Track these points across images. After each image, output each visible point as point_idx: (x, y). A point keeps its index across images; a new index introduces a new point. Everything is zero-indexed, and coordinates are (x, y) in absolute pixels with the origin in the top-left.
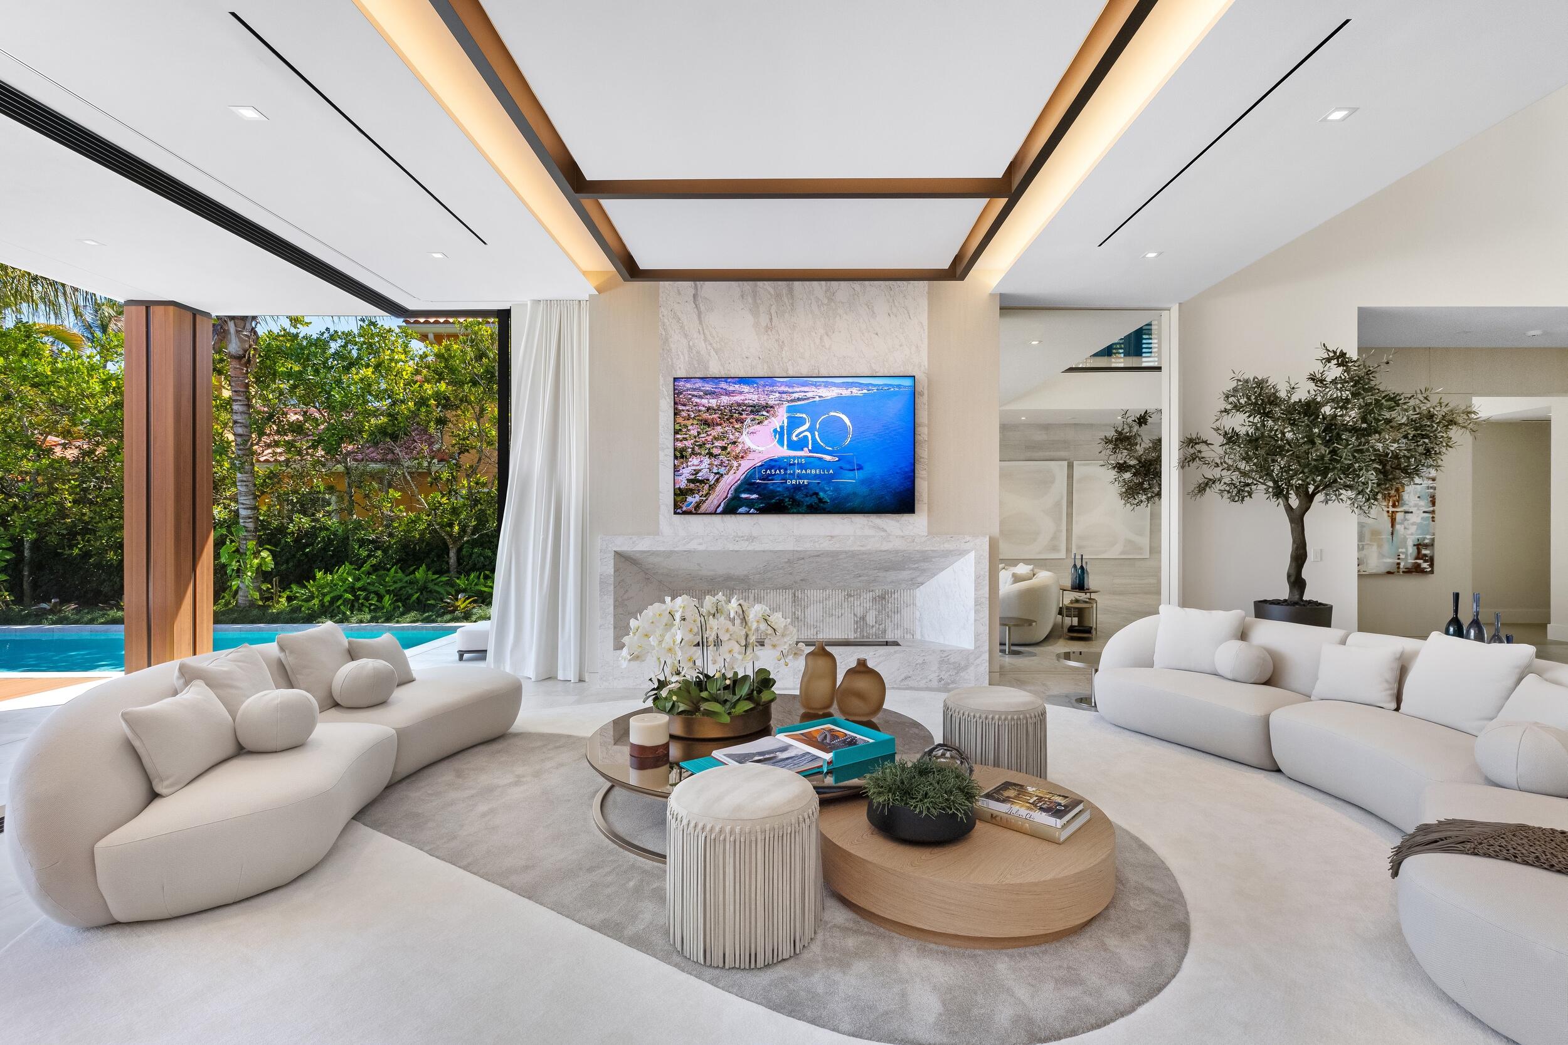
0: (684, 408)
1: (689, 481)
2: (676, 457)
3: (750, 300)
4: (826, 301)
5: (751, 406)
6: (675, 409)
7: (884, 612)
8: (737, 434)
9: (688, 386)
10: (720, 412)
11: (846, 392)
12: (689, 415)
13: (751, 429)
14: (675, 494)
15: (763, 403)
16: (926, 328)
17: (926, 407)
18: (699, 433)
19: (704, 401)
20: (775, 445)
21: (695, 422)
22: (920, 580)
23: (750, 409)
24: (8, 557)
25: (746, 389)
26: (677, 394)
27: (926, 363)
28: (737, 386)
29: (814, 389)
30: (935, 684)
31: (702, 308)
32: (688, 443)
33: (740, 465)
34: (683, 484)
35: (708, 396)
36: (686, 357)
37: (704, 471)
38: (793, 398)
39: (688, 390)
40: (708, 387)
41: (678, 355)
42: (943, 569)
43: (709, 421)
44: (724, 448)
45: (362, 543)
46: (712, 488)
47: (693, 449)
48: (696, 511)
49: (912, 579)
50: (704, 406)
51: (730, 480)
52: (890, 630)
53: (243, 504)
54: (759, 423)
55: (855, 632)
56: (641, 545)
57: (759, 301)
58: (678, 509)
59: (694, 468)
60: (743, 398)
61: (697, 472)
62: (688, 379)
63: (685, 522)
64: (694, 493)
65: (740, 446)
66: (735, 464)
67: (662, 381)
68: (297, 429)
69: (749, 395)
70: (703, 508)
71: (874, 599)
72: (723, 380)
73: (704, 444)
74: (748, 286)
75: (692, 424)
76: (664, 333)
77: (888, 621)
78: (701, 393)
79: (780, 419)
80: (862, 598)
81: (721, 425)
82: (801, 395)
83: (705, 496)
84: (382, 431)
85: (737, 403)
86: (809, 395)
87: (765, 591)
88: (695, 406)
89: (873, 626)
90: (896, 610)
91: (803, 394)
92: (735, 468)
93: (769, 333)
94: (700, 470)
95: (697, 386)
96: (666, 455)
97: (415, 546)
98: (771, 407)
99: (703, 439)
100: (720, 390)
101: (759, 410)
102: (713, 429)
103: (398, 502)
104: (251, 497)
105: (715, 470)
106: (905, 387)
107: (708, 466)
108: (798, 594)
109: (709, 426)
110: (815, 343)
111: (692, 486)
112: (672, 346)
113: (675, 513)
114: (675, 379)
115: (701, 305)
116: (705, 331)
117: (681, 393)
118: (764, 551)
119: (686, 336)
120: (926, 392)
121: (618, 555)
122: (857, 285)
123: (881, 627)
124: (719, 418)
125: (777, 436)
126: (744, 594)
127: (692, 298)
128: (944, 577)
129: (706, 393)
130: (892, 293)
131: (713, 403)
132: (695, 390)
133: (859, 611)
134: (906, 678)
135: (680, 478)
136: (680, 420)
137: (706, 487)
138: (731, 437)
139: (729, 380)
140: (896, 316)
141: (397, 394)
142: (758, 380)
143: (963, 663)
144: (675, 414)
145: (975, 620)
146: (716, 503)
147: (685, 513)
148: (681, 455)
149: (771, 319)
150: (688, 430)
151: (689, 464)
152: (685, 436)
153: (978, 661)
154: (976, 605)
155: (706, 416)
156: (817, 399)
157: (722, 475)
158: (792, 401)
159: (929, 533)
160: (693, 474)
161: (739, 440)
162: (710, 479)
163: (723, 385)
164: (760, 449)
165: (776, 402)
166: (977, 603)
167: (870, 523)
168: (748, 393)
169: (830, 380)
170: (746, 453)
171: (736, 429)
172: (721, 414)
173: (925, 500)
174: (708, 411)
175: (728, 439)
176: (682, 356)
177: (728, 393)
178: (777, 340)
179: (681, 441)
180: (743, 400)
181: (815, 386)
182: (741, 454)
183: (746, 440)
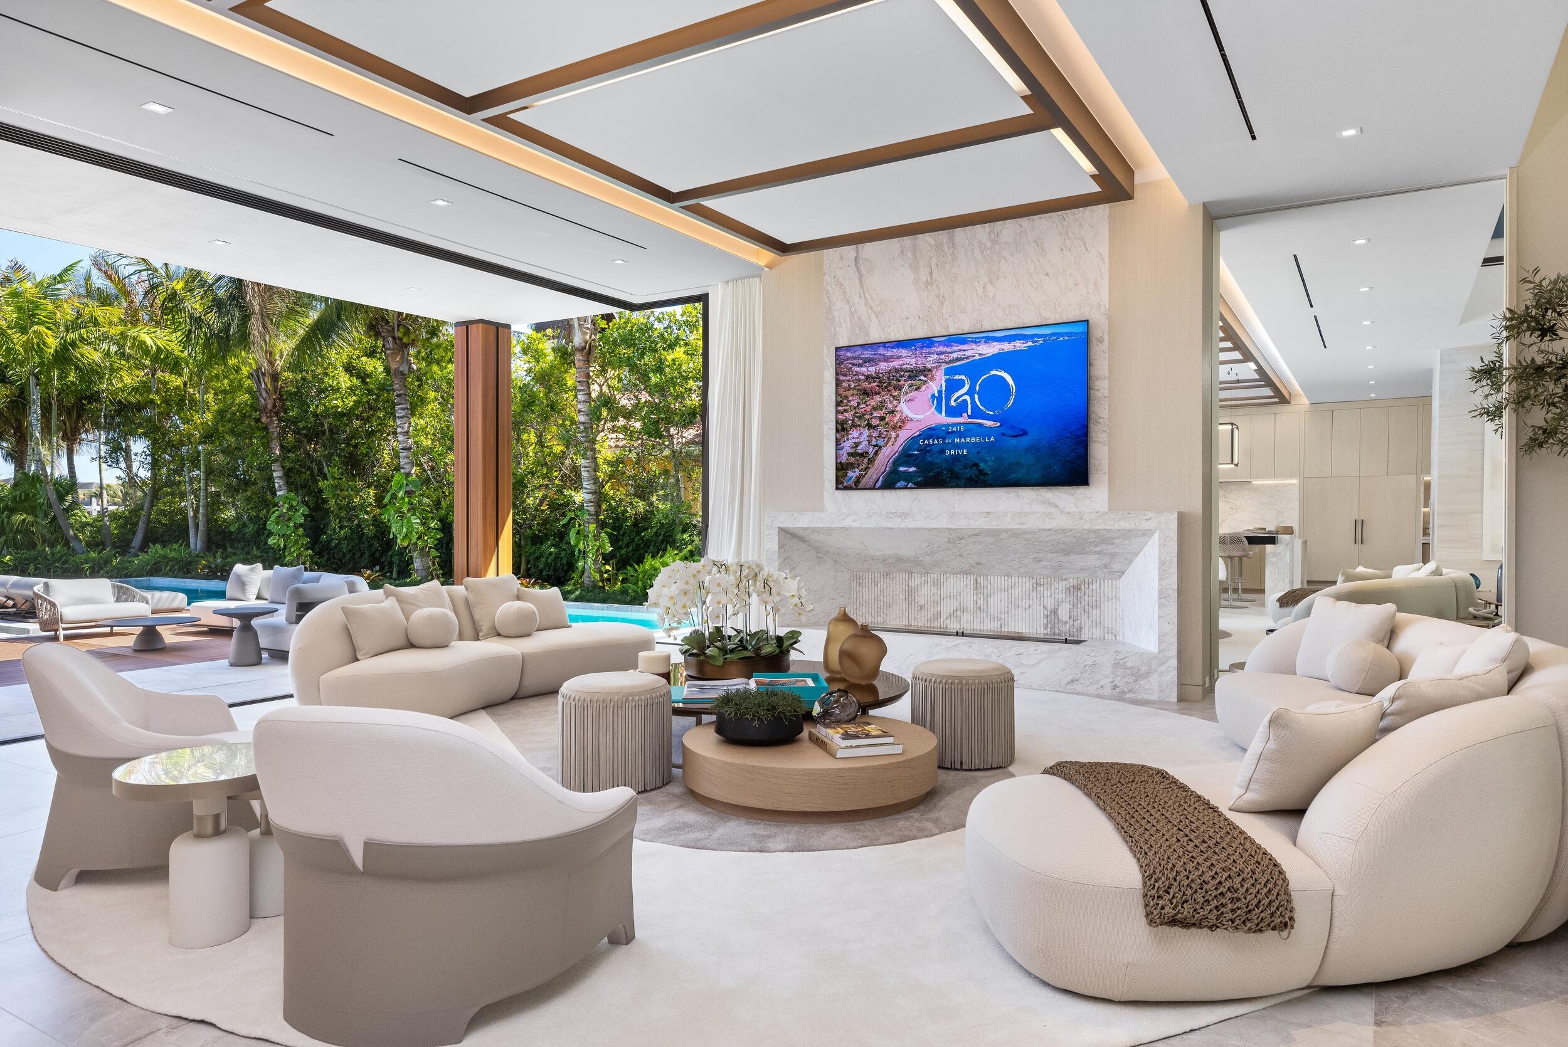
0: (845, 378)
1: (850, 454)
2: (837, 431)
3: (910, 255)
4: (989, 244)
5: (909, 371)
6: (837, 380)
7: (1079, 606)
8: (895, 402)
9: (849, 354)
10: (878, 380)
11: (1007, 347)
12: (849, 385)
14: (837, 469)
15: (921, 366)
16: (1107, 260)
17: (1107, 355)
18: (859, 404)
19: (864, 370)
20: (933, 412)
21: (855, 392)
23: (907, 374)
24: (439, 537)
25: (904, 352)
26: (839, 364)
28: (895, 350)
29: (973, 346)
30: (1107, 691)
31: (863, 270)
32: (848, 415)
33: (898, 436)
34: (844, 459)
35: (867, 364)
36: (848, 325)
37: (864, 444)
38: (952, 358)
40: (867, 354)
41: (840, 323)
42: (1136, 554)
43: (868, 390)
44: (882, 419)
46: (871, 461)
47: (853, 421)
48: (857, 486)
49: (1106, 566)
50: (863, 375)
51: (889, 452)
52: (1087, 626)
53: (586, 489)
54: (916, 389)
55: (1046, 628)
56: (801, 522)
57: (918, 255)
58: (841, 484)
59: (854, 440)
60: (901, 363)
61: (857, 445)
62: (848, 348)
63: (847, 497)
64: (854, 468)
65: (898, 416)
66: (893, 435)
67: (825, 351)
69: (908, 360)
70: (863, 482)
71: (1068, 590)
72: (882, 345)
73: (864, 415)
74: (907, 241)
75: (852, 395)
76: (827, 302)
77: (1084, 617)
78: (861, 361)
79: (937, 384)
80: (1053, 587)
81: (879, 394)
82: (960, 355)
83: (865, 471)
85: (895, 368)
86: (968, 353)
89: (1066, 622)
90: (1094, 604)
91: (962, 353)
92: (893, 439)
94: (860, 443)
95: (857, 354)
96: (830, 429)
98: (930, 370)
99: (863, 410)
100: (878, 356)
101: (917, 375)
102: (872, 399)
104: (591, 482)
105: (874, 443)
106: (1076, 334)
108: (981, 580)
109: (868, 395)
110: (977, 294)
111: (852, 459)
112: (835, 314)
113: (837, 489)
114: (837, 349)
115: (862, 267)
116: (866, 294)
117: (842, 363)
118: (918, 529)
119: (848, 302)
120: (1106, 338)
121: (782, 531)
122: (1024, 222)
123: (1075, 623)
124: (878, 386)
127: (854, 262)
128: (1138, 561)
129: (866, 361)
130: (1065, 223)
131: (872, 370)
132: (854, 358)
133: (1050, 604)
134: (1072, 681)
135: (842, 452)
137: (866, 460)
138: (890, 406)
139: (887, 345)
140: (1070, 250)
142: (915, 342)
143: (1143, 669)
144: (837, 385)
145: (1159, 617)
146: (875, 477)
147: (846, 488)
148: (842, 428)
149: (931, 273)
150: (849, 401)
151: (850, 436)
152: (846, 408)
153: (1163, 668)
154: (1160, 598)
155: (866, 385)
156: (977, 357)
157: (880, 447)
159: (1110, 509)
160: (853, 448)
162: (870, 451)
163: (882, 351)
164: (919, 417)
165: (935, 365)
166: (1162, 595)
167: (1040, 498)
168: (906, 357)
169: (991, 334)
170: (904, 423)
171: (894, 397)
172: (880, 382)
173: (1106, 468)
174: (867, 379)
175: (886, 408)
176: (844, 325)
177: (887, 359)
178: (938, 296)
179: (842, 413)
180: (901, 365)
181: (975, 343)
182: (899, 424)
183: (904, 409)
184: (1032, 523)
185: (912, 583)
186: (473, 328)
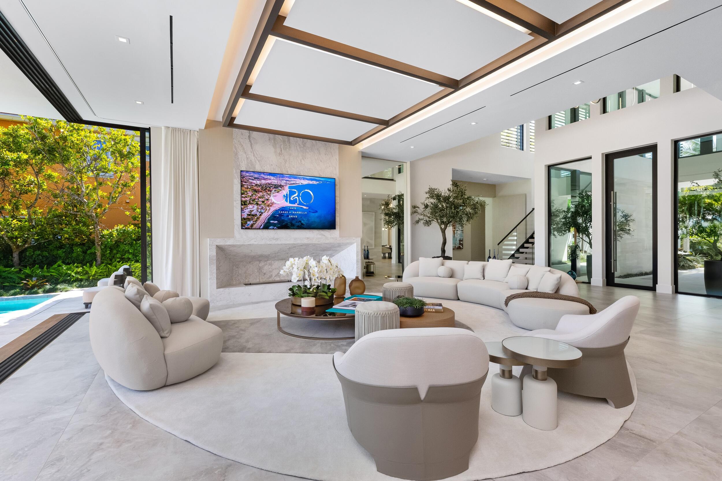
0: (245, 184)
1: (248, 215)
2: (242, 205)
3: (273, 141)
4: (302, 146)
5: (274, 185)
6: (241, 184)
8: (269, 196)
9: (247, 174)
10: (261, 187)
11: (311, 182)
12: (248, 187)
13: (274, 195)
14: (242, 220)
15: (279, 184)
16: (338, 161)
17: (338, 190)
18: (252, 195)
19: (254, 182)
20: (284, 202)
21: (251, 190)
22: (334, 254)
23: (274, 186)
25: (272, 178)
26: (242, 178)
27: (338, 174)
28: (268, 176)
29: (299, 180)
31: (253, 142)
32: (248, 199)
33: (270, 209)
34: (245, 216)
35: (256, 180)
36: (246, 162)
37: (255, 211)
38: (291, 183)
40: (256, 176)
41: (242, 161)
42: (343, 250)
43: (257, 190)
44: (263, 202)
46: (258, 218)
47: (250, 201)
48: (251, 228)
49: (331, 254)
50: (254, 183)
51: (266, 215)
54: (277, 192)
57: (276, 142)
58: (244, 227)
59: (250, 209)
60: (271, 181)
61: (251, 211)
62: (247, 172)
63: (246, 232)
64: (250, 220)
65: (270, 201)
66: (268, 208)
67: (235, 171)
69: (274, 181)
70: (254, 226)
72: (262, 173)
73: (255, 200)
74: (272, 136)
75: (249, 191)
76: (235, 150)
78: (253, 178)
79: (286, 191)
81: (262, 192)
82: (294, 182)
83: (255, 222)
85: (268, 183)
86: (297, 182)
87: (274, 261)
88: (250, 183)
91: (295, 182)
92: (268, 210)
93: (281, 156)
94: (253, 211)
95: (251, 175)
96: (237, 203)
98: (283, 186)
99: (254, 198)
100: (261, 177)
101: (279, 187)
102: (259, 194)
105: (259, 211)
107: (256, 209)
109: (257, 192)
110: (298, 162)
111: (250, 217)
112: (239, 156)
113: (242, 228)
114: (241, 171)
115: (252, 141)
116: (254, 152)
117: (244, 177)
118: (281, 244)
119: (245, 153)
120: (338, 185)
121: (218, 247)
122: (314, 141)
124: (261, 189)
125: (285, 198)
126: (265, 263)
127: (248, 137)
128: (343, 252)
129: (255, 178)
130: (326, 146)
131: (258, 182)
132: (250, 176)
135: (244, 213)
136: (243, 189)
137: (256, 217)
138: (266, 197)
139: (265, 174)
140: (328, 155)
142: (277, 175)
144: (241, 186)
145: (357, 268)
146: (260, 224)
147: (246, 228)
148: (244, 204)
149: (281, 151)
150: (247, 193)
151: (248, 208)
152: (246, 196)
155: (255, 188)
156: (300, 184)
157: (262, 213)
158: (291, 184)
159: (339, 236)
160: (250, 212)
161: (269, 199)
162: (258, 214)
163: (262, 175)
164: (278, 203)
165: (285, 184)
166: (357, 261)
167: (320, 233)
168: (273, 179)
169: (305, 177)
170: (272, 204)
171: (268, 194)
172: (262, 187)
173: (339, 225)
174: (256, 185)
175: (265, 198)
176: (244, 162)
177: (265, 179)
178: (284, 159)
179: (244, 198)
180: (271, 182)
181: (299, 179)
182: (270, 205)
183: (272, 199)
184: (315, 242)
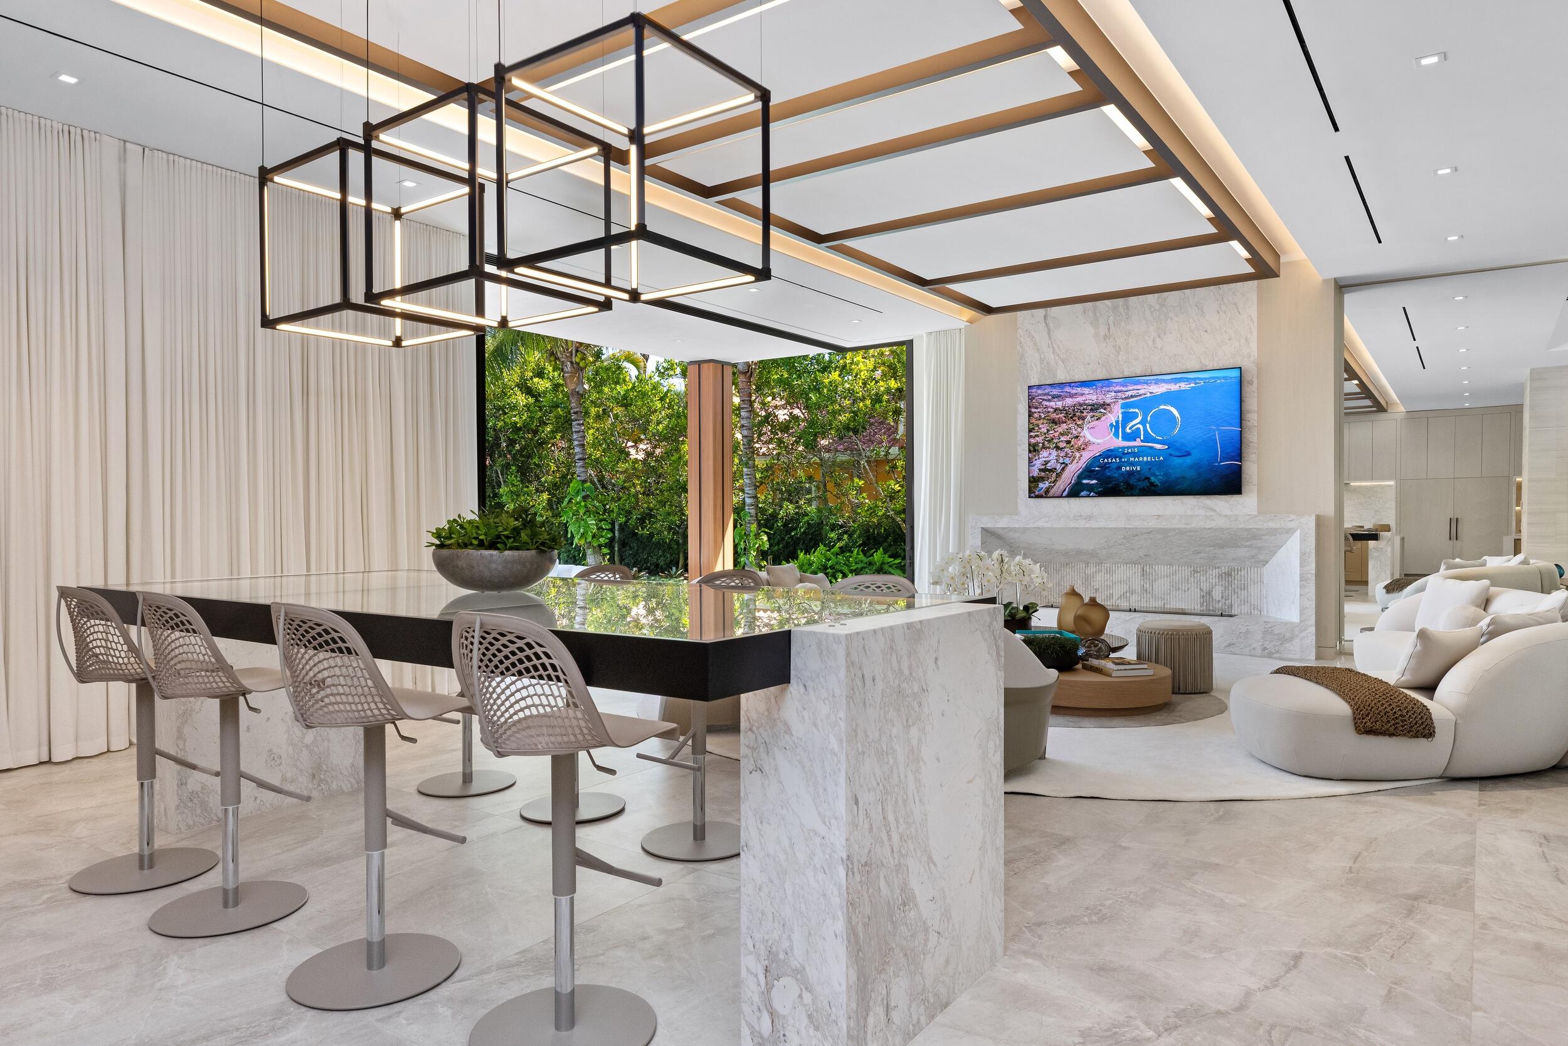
0: (1036, 410)
1: (1041, 470)
2: (1030, 451)
3: (1091, 314)
4: (1157, 307)
5: (1091, 405)
6: (1030, 411)
7: (1230, 588)
8: (1079, 429)
9: (1040, 392)
11: (1174, 387)
12: (1040, 416)
13: (1091, 425)
14: (1029, 481)
15: (1101, 402)
16: (1255, 320)
17: (1256, 394)
18: (1048, 430)
19: (1052, 404)
20: (1111, 438)
21: (1045, 421)
23: (1090, 407)
25: (1086, 390)
26: (1031, 399)
27: (1256, 354)
28: (1079, 389)
29: (1145, 386)
30: (1259, 651)
31: (1051, 326)
32: (1039, 439)
33: (1082, 456)
34: (1036, 473)
35: (1056, 400)
36: (1039, 368)
37: (1052, 462)
38: (1127, 395)
39: (1039, 395)
40: (1055, 392)
41: (1032, 367)
42: (1280, 547)
43: (1056, 420)
44: (1068, 442)
45: (833, 528)
46: (1059, 475)
47: (1043, 444)
48: (1046, 495)
49: (1253, 557)
50: (1052, 408)
51: (1074, 468)
52: (1236, 604)
53: (748, 494)
54: (1097, 420)
55: (1202, 605)
56: (1001, 523)
57: (1098, 315)
58: (1033, 493)
59: (1044, 459)
60: (1084, 399)
61: (1047, 463)
62: (1039, 386)
63: (1037, 504)
64: (1044, 480)
65: (1082, 440)
66: (1078, 455)
67: (1019, 389)
68: (785, 427)
69: (1091, 396)
70: (1051, 493)
71: (1220, 576)
72: (1068, 384)
73: (1052, 439)
74: (1090, 305)
75: (1043, 423)
76: (1020, 350)
77: (1234, 597)
78: (1050, 397)
79: (1115, 415)
80: (1208, 574)
81: (1065, 422)
82: (1134, 393)
83: (1053, 483)
84: (847, 428)
85: (1079, 403)
86: (1141, 392)
88: (1045, 408)
89: (1219, 601)
90: (1242, 587)
91: (1136, 391)
92: (1077, 458)
93: (1108, 340)
94: (1049, 461)
95: (1047, 391)
96: (1023, 450)
97: (874, 530)
98: (1108, 405)
99: (1052, 435)
100: (1065, 393)
101: (1098, 408)
102: (1060, 426)
103: (860, 490)
104: (753, 488)
105: (1061, 461)
108: (1147, 569)
109: (1056, 424)
110: (1148, 346)
111: (1043, 474)
112: (1027, 359)
113: (1030, 497)
114: (1030, 387)
115: (1050, 324)
116: (1054, 345)
117: (1034, 398)
119: (1038, 350)
120: (1255, 381)
121: (985, 531)
122: (1187, 292)
123: (1227, 602)
124: (1065, 417)
127: (1043, 318)
128: (1281, 553)
129: (1054, 397)
130: (1221, 292)
131: (1059, 404)
132: (1046, 394)
133: (1205, 586)
134: (1229, 645)
135: (1033, 468)
137: (1054, 475)
138: (1074, 432)
139: (1073, 385)
140: (1225, 313)
141: (857, 393)
142: (1096, 383)
143: (1288, 635)
144: (1029, 416)
145: (1301, 595)
146: (1062, 488)
147: (1037, 497)
148: (1033, 449)
149: (1109, 329)
150: (1040, 428)
151: (1040, 456)
152: (1037, 433)
153: (1304, 634)
154: (1301, 581)
155: (1054, 416)
156: (1149, 395)
157: (1067, 465)
158: (1126, 398)
159: (1260, 512)
160: (1043, 465)
161: (1081, 435)
162: (1058, 468)
163: (1067, 389)
164: (1099, 441)
165: (1112, 401)
166: (1303, 578)
167: (1200, 504)
168: (1088, 394)
170: (1087, 446)
171: (1078, 425)
172: (1066, 413)
173: (1255, 481)
174: (1055, 411)
175: (1072, 434)
176: (1035, 368)
177: (1072, 396)
178: (1114, 346)
179: (1034, 438)
180: (1085, 401)
181: (1147, 384)
182: (1083, 446)
183: (1087, 434)
184: (1195, 524)
185: (1089, 571)
186: (704, 366)
